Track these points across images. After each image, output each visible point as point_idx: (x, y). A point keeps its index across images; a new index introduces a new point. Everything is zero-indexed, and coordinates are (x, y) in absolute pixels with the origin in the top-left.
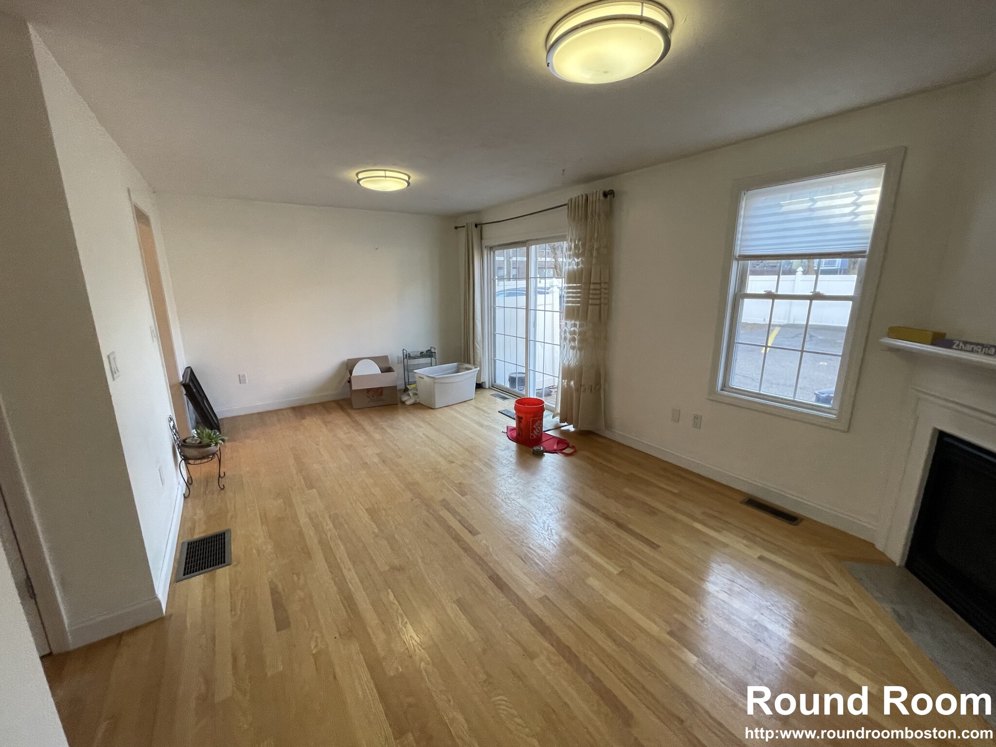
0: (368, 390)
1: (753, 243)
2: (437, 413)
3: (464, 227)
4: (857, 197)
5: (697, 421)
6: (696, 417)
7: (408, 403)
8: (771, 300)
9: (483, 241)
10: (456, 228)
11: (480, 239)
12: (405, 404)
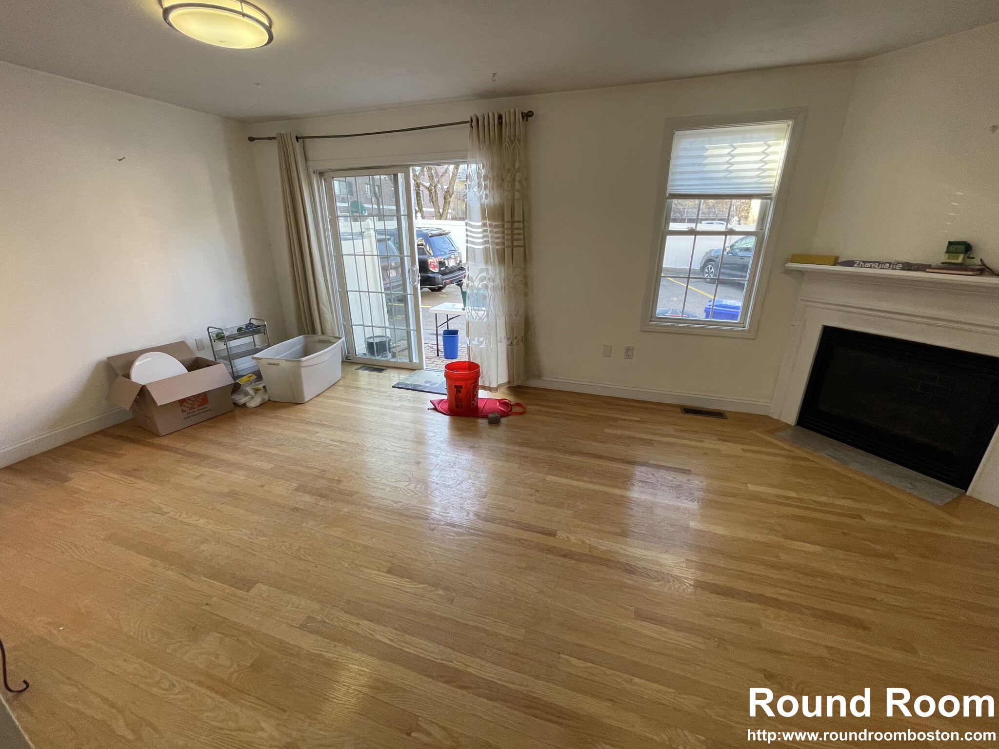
0: (182, 402)
1: (679, 183)
2: (308, 407)
3: (275, 138)
4: (767, 147)
5: (629, 353)
6: (628, 349)
7: (253, 404)
8: (694, 236)
9: (310, 163)
10: (251, 139)
11: (304, 160)
12: (247, 407)
